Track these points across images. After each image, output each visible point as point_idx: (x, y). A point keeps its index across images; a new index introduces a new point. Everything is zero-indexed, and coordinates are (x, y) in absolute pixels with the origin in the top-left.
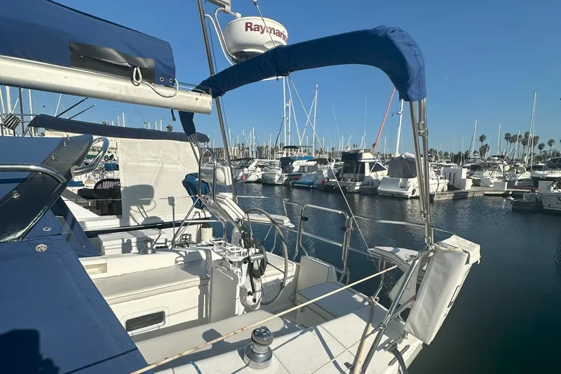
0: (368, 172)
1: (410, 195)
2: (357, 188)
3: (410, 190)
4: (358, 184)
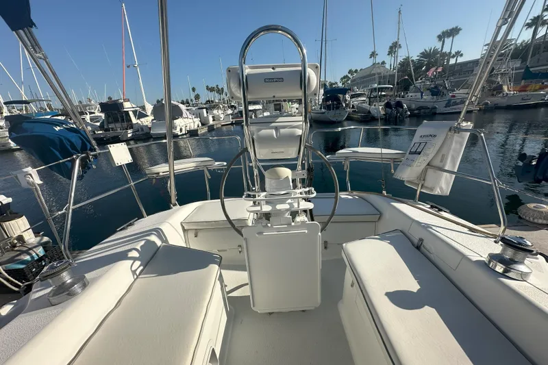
0: (134, 121)
1: (179, 134)
2: (129, 135)
3: (178, 129)
4: (130, 131)
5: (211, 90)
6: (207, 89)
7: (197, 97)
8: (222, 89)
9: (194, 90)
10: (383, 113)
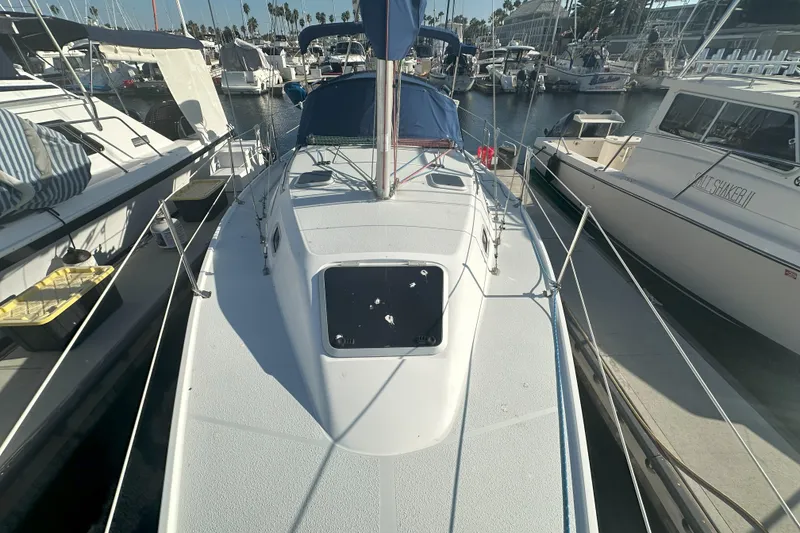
3: (259, 85)
5: (276, 11)
6: (271, 11)
7: (253, 24)
8: (295, 11)
9: (246, 8)
10: (514, 85)
